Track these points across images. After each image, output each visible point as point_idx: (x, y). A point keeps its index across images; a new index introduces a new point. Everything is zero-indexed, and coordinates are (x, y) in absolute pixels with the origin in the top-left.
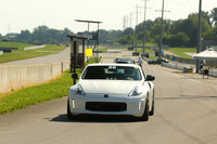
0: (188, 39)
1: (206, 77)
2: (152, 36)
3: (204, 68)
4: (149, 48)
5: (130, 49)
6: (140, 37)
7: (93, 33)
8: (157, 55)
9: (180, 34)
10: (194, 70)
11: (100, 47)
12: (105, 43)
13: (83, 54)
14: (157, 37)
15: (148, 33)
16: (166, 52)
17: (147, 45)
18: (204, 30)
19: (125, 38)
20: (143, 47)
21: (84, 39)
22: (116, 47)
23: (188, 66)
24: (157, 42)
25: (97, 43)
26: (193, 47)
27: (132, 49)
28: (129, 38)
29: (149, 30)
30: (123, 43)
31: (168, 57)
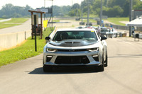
0: (122, 10)
1: (137, 39)
2: (94, 9)
3: (136, 33)
4: (92, 18)
5: (77, 20)
6: (85, 11)
7: (48, 8)
8: (98, 23)
9: (116, 7)
10: (128, 35)
11: (54, 19)
12: (57, 15)
13: (41, 24)
14: (98, 9)
15: (91, 7)
16: (105, 21)
17: (90, 16)
18: (135, 3)
19: (73, 11)
20: (88, 18)
21: (42, 13)
22: (66, 18)
23: (123, 32)
24: (99, 14)
25: (52, 16)
26: (126, 16)
27: (79, 20)
28: (76, 11)
29: (92, 4)
30: (72, 15)
31: (107, 25)
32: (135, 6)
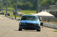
2: (11, 4)
4: (10, 10)
6: (5, 4)
8: (14, 14)
9: (28, 3)
14: (15, 4)
15: (10, 2)
16: (19, 13)
17: (9, 8)
24: (15, 7)
32: (41, 3)
